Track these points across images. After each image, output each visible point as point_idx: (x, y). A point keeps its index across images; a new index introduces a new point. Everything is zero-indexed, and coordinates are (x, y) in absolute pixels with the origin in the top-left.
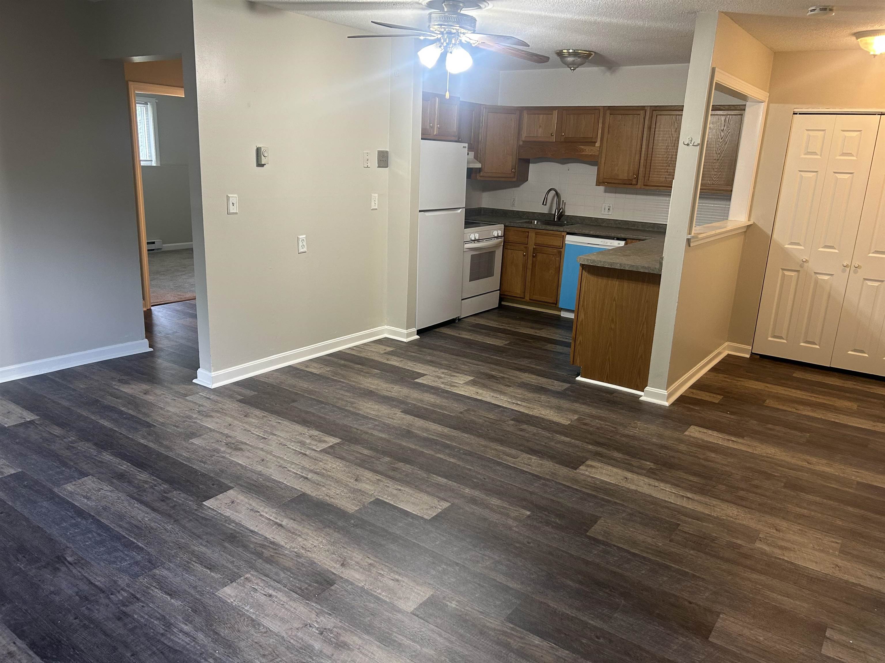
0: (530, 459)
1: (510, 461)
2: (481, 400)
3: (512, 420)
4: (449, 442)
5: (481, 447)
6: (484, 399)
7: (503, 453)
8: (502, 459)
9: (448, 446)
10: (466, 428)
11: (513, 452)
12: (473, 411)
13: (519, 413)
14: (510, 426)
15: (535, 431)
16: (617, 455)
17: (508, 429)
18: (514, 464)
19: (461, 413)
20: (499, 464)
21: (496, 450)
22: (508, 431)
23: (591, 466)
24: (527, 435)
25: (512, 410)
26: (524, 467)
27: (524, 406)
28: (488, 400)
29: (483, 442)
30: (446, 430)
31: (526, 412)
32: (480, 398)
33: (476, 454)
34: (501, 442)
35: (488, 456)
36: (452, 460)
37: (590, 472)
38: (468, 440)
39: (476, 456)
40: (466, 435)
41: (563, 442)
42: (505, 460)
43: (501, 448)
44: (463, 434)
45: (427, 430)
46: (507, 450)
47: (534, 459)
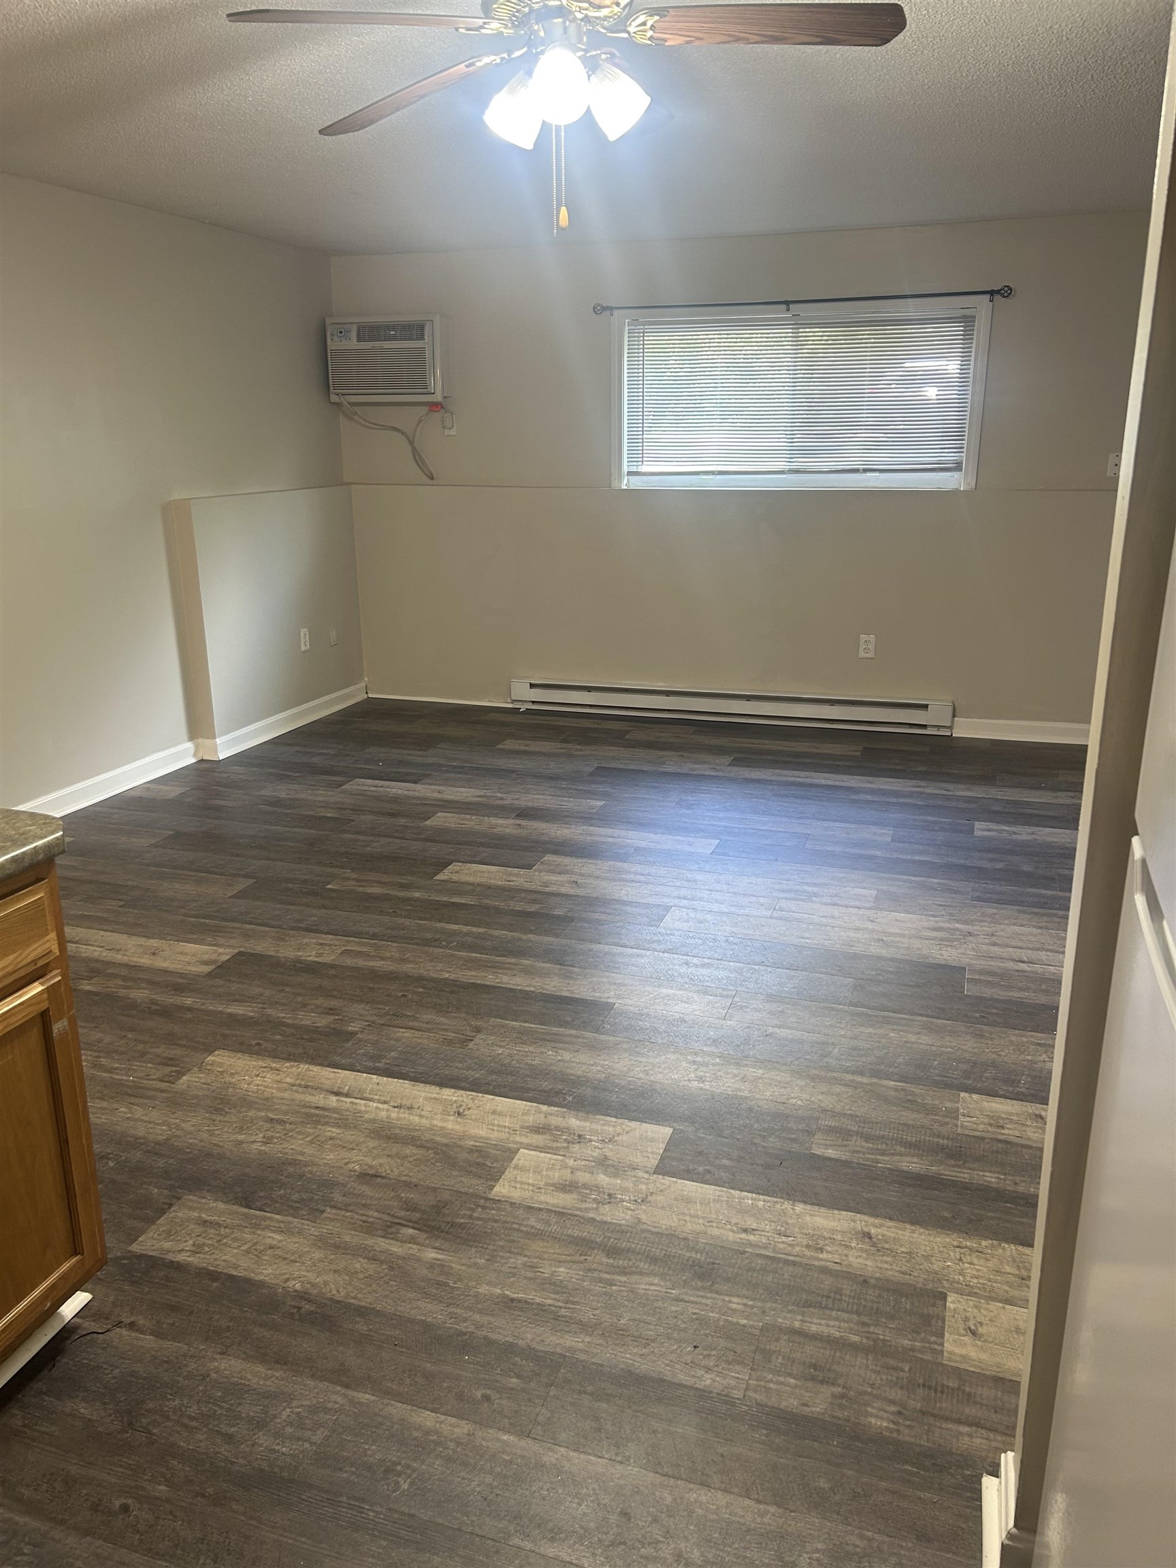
0: (320, 955)
1: (354, 945)
2: (442, 1084)
3: (353, 1034)
4: (473, 955)
5: (412, 959)
6: (433, 1091)
7: (368, 955)
8: (371, 945)
9: (472, 948)
10: (452, 992)
11: (349, 961)
12: (451, 1042)
13: (337, 1059)
14: (358, 1016)
15: (301, 1015)
16: (140, 994)
17: (359, 1008)
18: (347, 941)
19: (478, 1030)
20: (374, 936)
21: (382, 959)
22: (361, 1001)
23: (206, 963)
24: (320, 1001)
25: (351, 1068)
26: (331, 940)
27: (318, 1089)
28: (421, 1093)
29: (408, 968)
30: (490, 979)
31: (316, 1068)
32: (447, 1093)
33: (418, 944)
34: (374, 975)
35: (395, 945)
36: (455, 927)
37: (215, 952)
38: (440, 966)
39: (416, 941)
40: (447, 975)
41: (240, 1000)
42: (363, 944)
43: (372, 964)
44: (453, 976)
45: (528, 972)
46: (361, 963)
47: (311, 956)
